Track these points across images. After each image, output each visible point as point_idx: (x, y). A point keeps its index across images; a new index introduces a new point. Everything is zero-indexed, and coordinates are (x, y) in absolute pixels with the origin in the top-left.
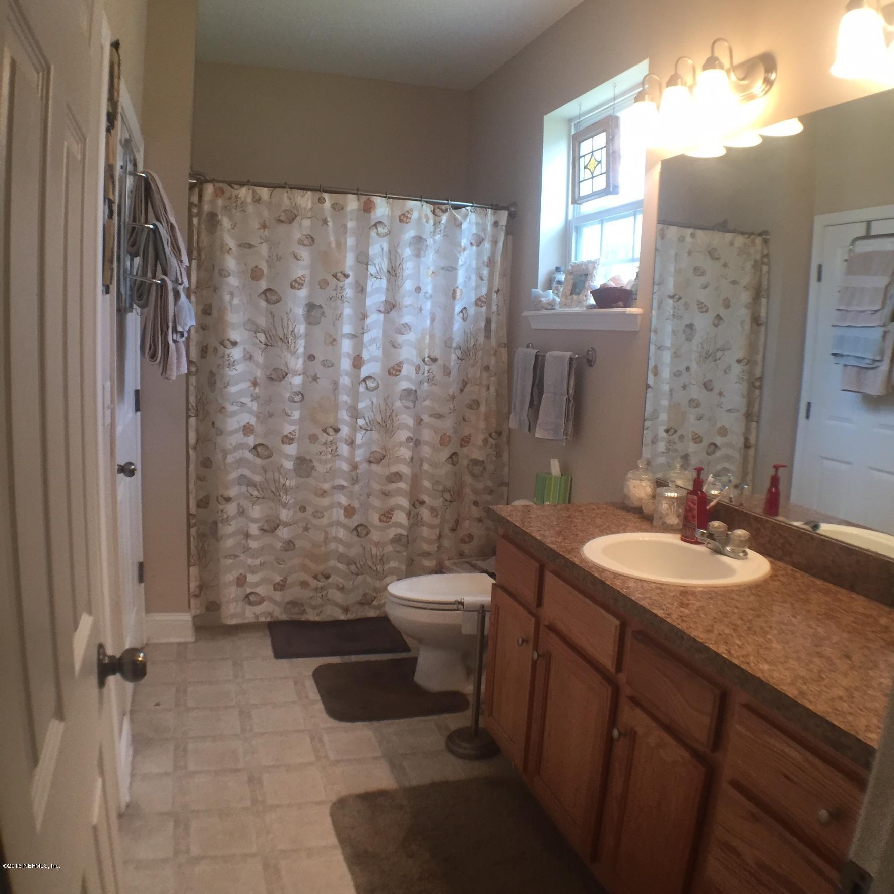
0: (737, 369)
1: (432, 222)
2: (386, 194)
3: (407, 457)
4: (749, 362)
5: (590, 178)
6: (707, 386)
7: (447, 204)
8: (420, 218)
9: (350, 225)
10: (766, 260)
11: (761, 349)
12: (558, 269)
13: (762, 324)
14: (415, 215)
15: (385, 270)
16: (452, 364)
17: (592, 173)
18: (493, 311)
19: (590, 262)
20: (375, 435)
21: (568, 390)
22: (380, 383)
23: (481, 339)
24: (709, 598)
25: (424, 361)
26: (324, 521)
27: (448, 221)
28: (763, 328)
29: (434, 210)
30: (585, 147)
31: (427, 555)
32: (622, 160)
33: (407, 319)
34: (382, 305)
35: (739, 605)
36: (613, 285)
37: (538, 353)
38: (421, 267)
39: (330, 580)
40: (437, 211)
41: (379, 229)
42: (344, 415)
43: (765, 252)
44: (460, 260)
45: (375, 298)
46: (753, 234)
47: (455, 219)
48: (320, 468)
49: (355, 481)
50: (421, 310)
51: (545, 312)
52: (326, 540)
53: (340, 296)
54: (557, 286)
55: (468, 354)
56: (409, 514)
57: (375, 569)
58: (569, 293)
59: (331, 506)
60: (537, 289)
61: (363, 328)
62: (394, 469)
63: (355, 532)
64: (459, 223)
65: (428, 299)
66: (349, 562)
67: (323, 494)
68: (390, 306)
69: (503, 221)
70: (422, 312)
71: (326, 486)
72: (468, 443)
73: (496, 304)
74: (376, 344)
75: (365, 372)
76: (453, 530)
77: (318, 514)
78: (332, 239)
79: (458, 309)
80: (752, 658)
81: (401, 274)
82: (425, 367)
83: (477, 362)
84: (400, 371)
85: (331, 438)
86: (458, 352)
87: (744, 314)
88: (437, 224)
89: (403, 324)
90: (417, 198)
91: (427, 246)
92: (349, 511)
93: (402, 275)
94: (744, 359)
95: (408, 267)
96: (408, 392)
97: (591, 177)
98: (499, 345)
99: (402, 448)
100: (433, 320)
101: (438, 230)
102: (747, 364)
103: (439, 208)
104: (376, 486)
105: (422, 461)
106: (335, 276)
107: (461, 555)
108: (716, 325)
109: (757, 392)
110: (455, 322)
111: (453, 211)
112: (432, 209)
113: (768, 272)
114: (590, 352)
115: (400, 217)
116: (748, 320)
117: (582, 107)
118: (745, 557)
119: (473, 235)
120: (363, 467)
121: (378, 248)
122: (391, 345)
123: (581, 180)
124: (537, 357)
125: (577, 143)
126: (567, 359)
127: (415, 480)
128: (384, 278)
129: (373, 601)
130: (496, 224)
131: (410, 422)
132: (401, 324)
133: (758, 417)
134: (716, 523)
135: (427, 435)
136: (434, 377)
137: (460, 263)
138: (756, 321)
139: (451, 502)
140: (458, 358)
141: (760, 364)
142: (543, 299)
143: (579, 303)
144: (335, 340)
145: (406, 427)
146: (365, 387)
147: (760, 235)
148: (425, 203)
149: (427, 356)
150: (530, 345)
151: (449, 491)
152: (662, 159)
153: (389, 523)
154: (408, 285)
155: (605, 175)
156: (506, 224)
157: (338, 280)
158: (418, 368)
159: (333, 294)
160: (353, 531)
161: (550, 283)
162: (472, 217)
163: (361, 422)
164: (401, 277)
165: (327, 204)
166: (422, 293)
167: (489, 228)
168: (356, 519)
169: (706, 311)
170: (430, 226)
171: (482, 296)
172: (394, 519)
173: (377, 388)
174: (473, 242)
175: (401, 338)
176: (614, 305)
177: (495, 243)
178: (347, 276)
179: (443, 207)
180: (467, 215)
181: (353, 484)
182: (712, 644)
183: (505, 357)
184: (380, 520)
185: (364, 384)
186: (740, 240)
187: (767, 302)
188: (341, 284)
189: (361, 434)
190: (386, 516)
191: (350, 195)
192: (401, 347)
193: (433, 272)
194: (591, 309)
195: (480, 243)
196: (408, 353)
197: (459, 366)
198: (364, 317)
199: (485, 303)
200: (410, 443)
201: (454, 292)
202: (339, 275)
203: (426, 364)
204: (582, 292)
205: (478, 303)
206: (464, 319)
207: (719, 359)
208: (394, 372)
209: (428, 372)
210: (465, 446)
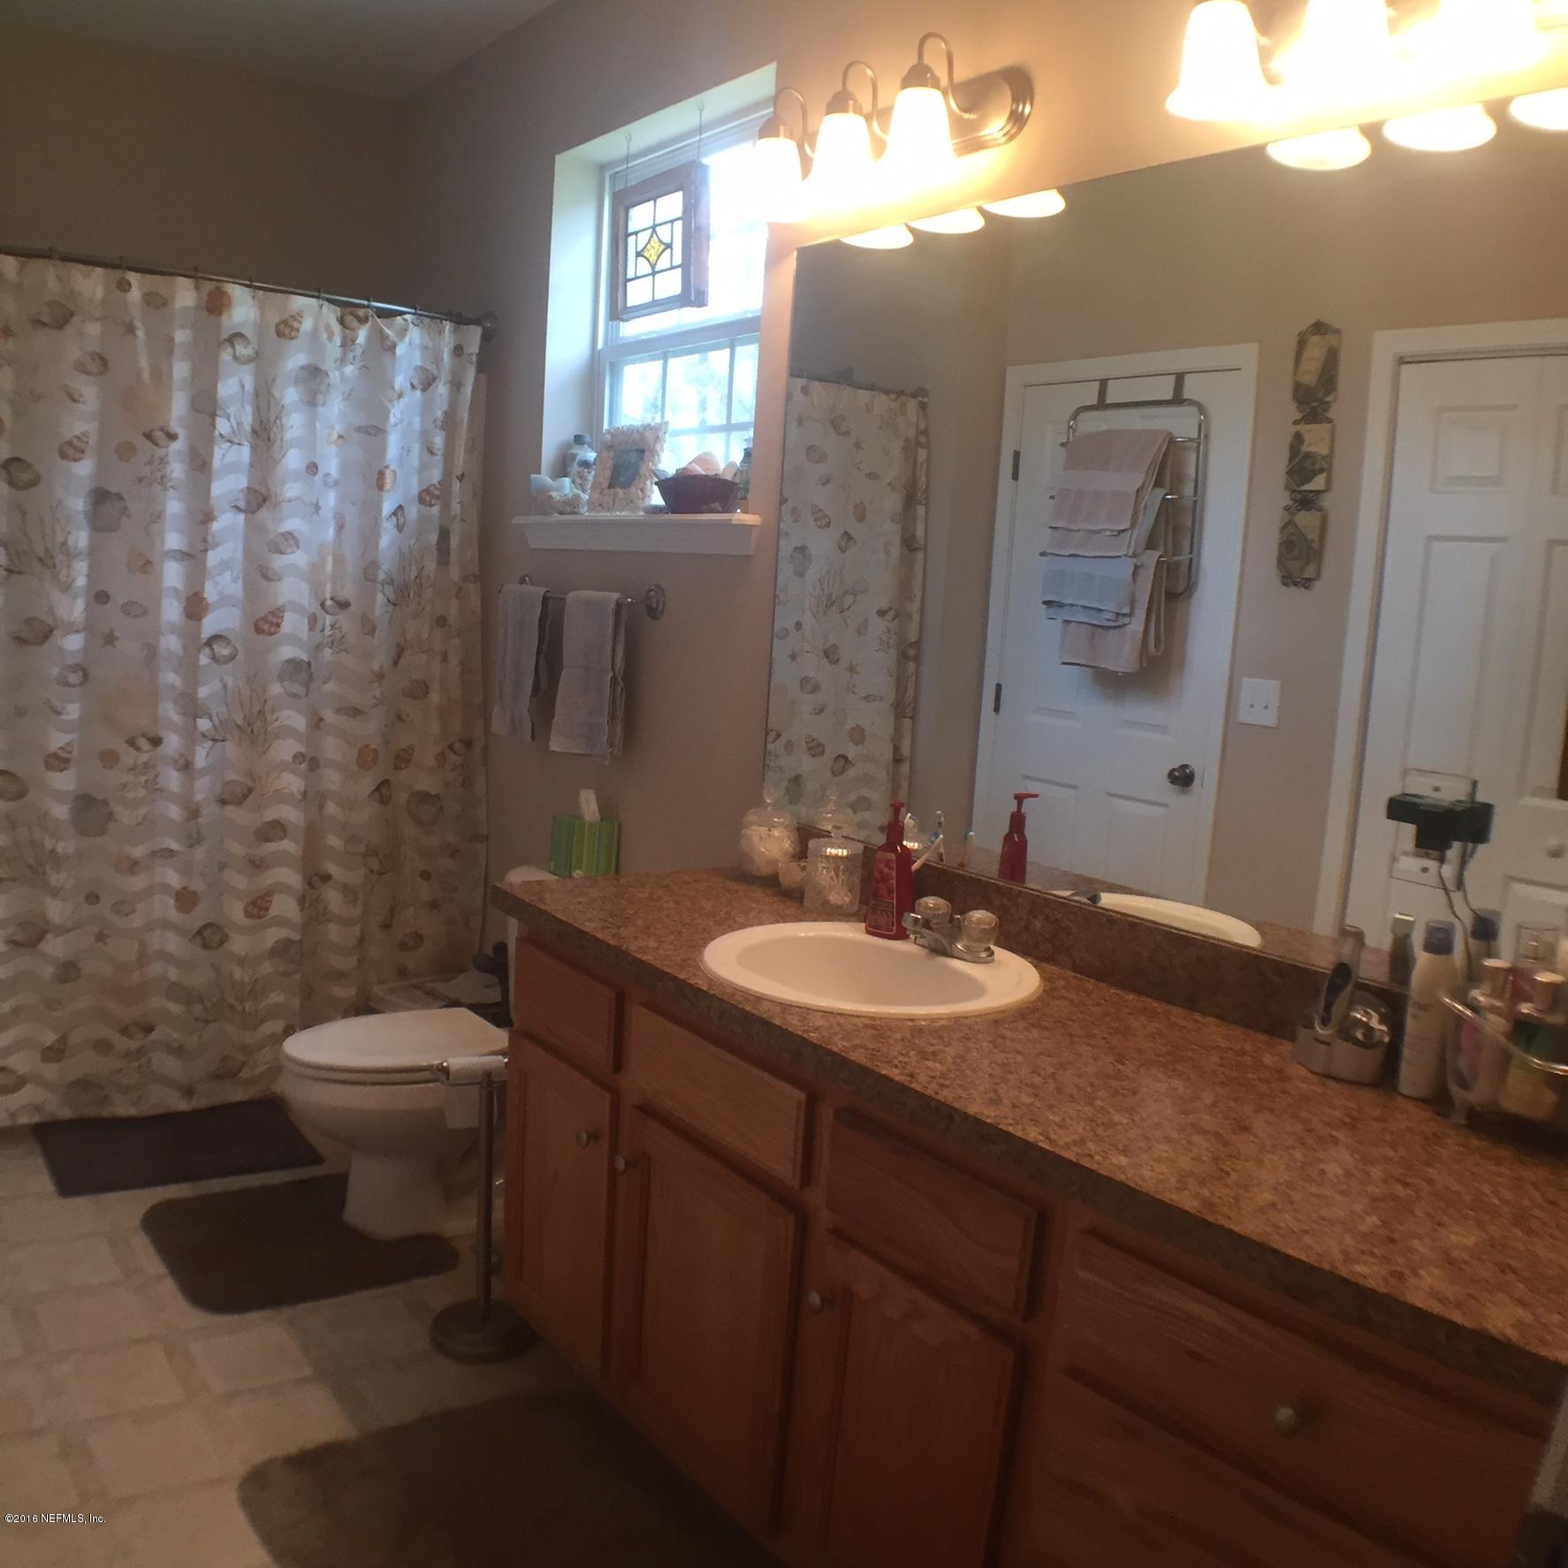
0: (878, 626)
1: (338, 340)
2: (250, 280)
3: (294, 791)
4: (896, 613)
5: (649, 275)
6: (830, 655)
7: (368, 307)
8: (315, 331)
9: (181, 336)
10: (923, 439)
11: (918, 592)
12: (578, 440)
13: (917, 548)
14: (307, 325)
15: (248, 428)
16: (378, 611)
17: (653, 266)
18: (453, 513)
19: (647, 427)
20: (232, 750)
21: (613, 662)
22: (239, 648)
23: (431, 566)
24: (964, 1038)
25: (323, 605)
26: (137, 921)
27: (369, 339)
28: (920, 555)
29: (342, 317)
30: (640, 216)
31: (338, 976)
32: (712, 243)
33: (292, 524)
34: (241, 496)
35: (1019, 1047)
36: (700, 470)
37: (548, 594)
38: (317, 425)
39: (153, 1036)
40: (350, 319)
41: (236, 347)
42: (170, 712)
43: (923, 425)
44: (392, 414)
45: (228, 484)
46: (902, 393)
47: (383, 336)
48: (126, 817)
49: (194, 840)
50: (317, 508)
51: (557, 517)
52: (143, 957)
53: (159, 475)
54: (580, 469)
55: (406, 594)
56: (302, 900)
57: (240, 1008)
58: (606, 484)
59: (149, 891)
60: (539, 473)
61: (205, 540)
62: (270, 814)
63: (198, 939)
64: (390, 344)
65: (331, 487)
66: (190, 998)
67: (133, 866)
68: (258, 499)
69: (473, 346)
70: (320, 512)
71: (138, 852)
72: (408, 761)
73: (458, 500)
74: (229, 572)
75: (209, 625)
76: (386, 926)
77: (123, 906)
78: (144, 363)
79: (387, 507)
80: (1091, 1145)
81: (279, 436)
82: (325, 618)
83: (424, 608)
84: (278, 625)
85: (144, 757)
86: (389, 590)
87: (889, 530)
88: (348, 343)
89: (282, 534)
90: (309, 293)
91: (329, 385)
92: (186, 900)
93: (282, 440)
94: (891, 609)
95: (294, 424)
96: (294, 666)
97: (651, 272)
98: (465, 578)
99: (284, 774)
100: (340, 528)
101: (350, 356)
102: (893, 620)
103: (351, 314)
104: (237, 849)
105: (322, 798)
106: (148, 436)
107: (402, 973)
108: (843, 550)
109: (911, 667)
110: (382, 533)
111: (378, 320)
112: (339, 314)
113: (928, 460)
114: (653, 593)
115: (277, 326)
116: (897, 540)
117: (632, 143)
118: (989, 959)
119: (416, 368)
120: (210, 812)
121: (234, 385)
122: (259, 574)
123: (629, 276)
124: (545, 600)
125: (622, 210)
126: (612, 606)
127: (312, 834)
128: (246, 443)
129: (239, 1071)
130: (458, 350)
131: (300, 723)
132: (280, 534)
133: (914, 709)
134: (931, 901)
135: (331, 748)
136: (343, 637)
137: (392, 420)
138: (909, 544)
139: (380, 874)
140: (389, 601)
141: (916, 617)
142: (554, 494)
143: (630, 503)
144: (149, 562)
145: (291, 732)
146: (212, 656)
147: (914, 395)
148: (326, 303)
149: (328, 595)
150: (527, 579)
151: (377, 854)
152: (800, 246)
153: (264, 919)
154: (293, 460)
155: (679, 270)
156: (477, 351)
157: (156, 444)
158: (313, 620)
159: (146, 471)
160: (194, 937)
161: (563, 466)
162: (415, 335)
163: (204, 724)
164: (278, 442)
165: (135, 295)
166: (318, 478)
167: (446, 357)
168: (200, 916)
169: (828, 525)
170: (333, 348)
171: (432, 485)
172: (272, 912)
173: (232, 657)
174: (416, 382)
175: (279, 562)
176: (703, 507)
177: (456, 385)
178: (172, 437)
179: (361, 312)
180: (406, 330)
181: (191, 846)
182: (1011, 1124)
183: (475, 602)
184: (248, 914)
185: (207, 650)
186: (882, 403)
187: (927, 513)
188: (160, 452)
189: (203, 748)
190: (258, 906)
191: (181, 278)
192: (280, 579)
193: (340, 437)
194: (654, 513)
195: (429, 385)
196: (293, 591)
197: (391, 617)
198: (208, 518)
199: (438, 498)
200: (301, 763)
201: (381, 474)
202: (158, 434)
203: (327, 612)
204: (636, 482)
205: (426, 497)
206: (400, 528)
207: (849, 608)
208: (266, 627)
209: (332, 626)
210: (402, 769)
